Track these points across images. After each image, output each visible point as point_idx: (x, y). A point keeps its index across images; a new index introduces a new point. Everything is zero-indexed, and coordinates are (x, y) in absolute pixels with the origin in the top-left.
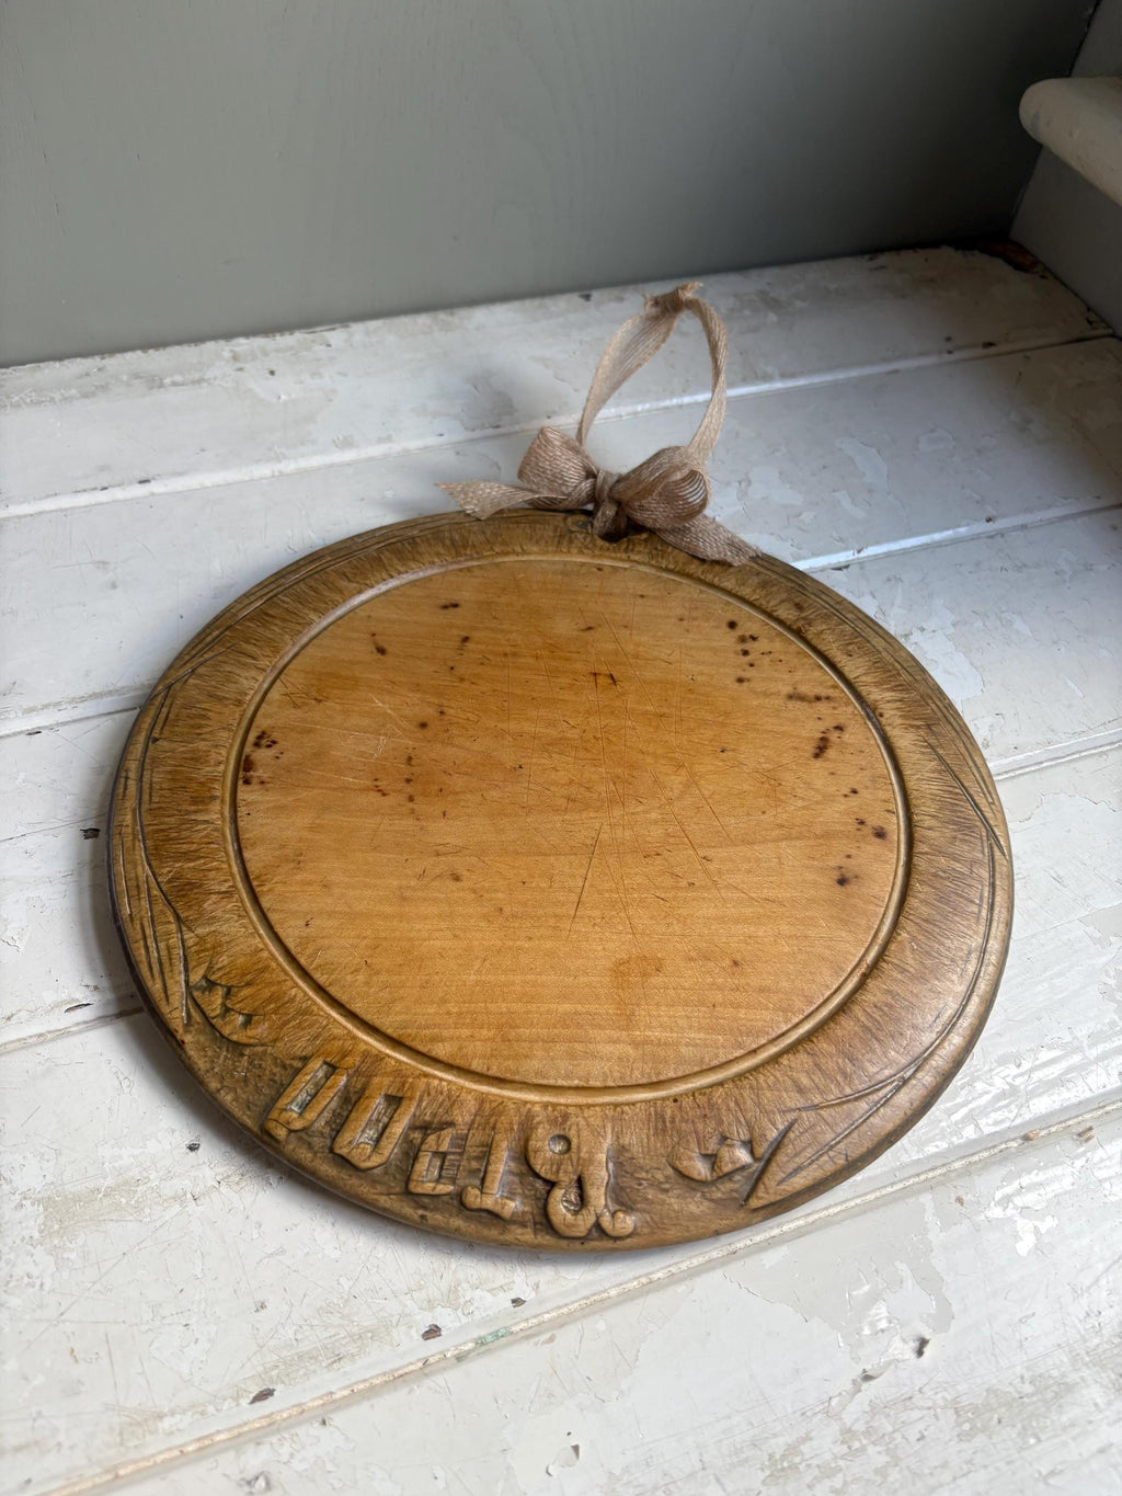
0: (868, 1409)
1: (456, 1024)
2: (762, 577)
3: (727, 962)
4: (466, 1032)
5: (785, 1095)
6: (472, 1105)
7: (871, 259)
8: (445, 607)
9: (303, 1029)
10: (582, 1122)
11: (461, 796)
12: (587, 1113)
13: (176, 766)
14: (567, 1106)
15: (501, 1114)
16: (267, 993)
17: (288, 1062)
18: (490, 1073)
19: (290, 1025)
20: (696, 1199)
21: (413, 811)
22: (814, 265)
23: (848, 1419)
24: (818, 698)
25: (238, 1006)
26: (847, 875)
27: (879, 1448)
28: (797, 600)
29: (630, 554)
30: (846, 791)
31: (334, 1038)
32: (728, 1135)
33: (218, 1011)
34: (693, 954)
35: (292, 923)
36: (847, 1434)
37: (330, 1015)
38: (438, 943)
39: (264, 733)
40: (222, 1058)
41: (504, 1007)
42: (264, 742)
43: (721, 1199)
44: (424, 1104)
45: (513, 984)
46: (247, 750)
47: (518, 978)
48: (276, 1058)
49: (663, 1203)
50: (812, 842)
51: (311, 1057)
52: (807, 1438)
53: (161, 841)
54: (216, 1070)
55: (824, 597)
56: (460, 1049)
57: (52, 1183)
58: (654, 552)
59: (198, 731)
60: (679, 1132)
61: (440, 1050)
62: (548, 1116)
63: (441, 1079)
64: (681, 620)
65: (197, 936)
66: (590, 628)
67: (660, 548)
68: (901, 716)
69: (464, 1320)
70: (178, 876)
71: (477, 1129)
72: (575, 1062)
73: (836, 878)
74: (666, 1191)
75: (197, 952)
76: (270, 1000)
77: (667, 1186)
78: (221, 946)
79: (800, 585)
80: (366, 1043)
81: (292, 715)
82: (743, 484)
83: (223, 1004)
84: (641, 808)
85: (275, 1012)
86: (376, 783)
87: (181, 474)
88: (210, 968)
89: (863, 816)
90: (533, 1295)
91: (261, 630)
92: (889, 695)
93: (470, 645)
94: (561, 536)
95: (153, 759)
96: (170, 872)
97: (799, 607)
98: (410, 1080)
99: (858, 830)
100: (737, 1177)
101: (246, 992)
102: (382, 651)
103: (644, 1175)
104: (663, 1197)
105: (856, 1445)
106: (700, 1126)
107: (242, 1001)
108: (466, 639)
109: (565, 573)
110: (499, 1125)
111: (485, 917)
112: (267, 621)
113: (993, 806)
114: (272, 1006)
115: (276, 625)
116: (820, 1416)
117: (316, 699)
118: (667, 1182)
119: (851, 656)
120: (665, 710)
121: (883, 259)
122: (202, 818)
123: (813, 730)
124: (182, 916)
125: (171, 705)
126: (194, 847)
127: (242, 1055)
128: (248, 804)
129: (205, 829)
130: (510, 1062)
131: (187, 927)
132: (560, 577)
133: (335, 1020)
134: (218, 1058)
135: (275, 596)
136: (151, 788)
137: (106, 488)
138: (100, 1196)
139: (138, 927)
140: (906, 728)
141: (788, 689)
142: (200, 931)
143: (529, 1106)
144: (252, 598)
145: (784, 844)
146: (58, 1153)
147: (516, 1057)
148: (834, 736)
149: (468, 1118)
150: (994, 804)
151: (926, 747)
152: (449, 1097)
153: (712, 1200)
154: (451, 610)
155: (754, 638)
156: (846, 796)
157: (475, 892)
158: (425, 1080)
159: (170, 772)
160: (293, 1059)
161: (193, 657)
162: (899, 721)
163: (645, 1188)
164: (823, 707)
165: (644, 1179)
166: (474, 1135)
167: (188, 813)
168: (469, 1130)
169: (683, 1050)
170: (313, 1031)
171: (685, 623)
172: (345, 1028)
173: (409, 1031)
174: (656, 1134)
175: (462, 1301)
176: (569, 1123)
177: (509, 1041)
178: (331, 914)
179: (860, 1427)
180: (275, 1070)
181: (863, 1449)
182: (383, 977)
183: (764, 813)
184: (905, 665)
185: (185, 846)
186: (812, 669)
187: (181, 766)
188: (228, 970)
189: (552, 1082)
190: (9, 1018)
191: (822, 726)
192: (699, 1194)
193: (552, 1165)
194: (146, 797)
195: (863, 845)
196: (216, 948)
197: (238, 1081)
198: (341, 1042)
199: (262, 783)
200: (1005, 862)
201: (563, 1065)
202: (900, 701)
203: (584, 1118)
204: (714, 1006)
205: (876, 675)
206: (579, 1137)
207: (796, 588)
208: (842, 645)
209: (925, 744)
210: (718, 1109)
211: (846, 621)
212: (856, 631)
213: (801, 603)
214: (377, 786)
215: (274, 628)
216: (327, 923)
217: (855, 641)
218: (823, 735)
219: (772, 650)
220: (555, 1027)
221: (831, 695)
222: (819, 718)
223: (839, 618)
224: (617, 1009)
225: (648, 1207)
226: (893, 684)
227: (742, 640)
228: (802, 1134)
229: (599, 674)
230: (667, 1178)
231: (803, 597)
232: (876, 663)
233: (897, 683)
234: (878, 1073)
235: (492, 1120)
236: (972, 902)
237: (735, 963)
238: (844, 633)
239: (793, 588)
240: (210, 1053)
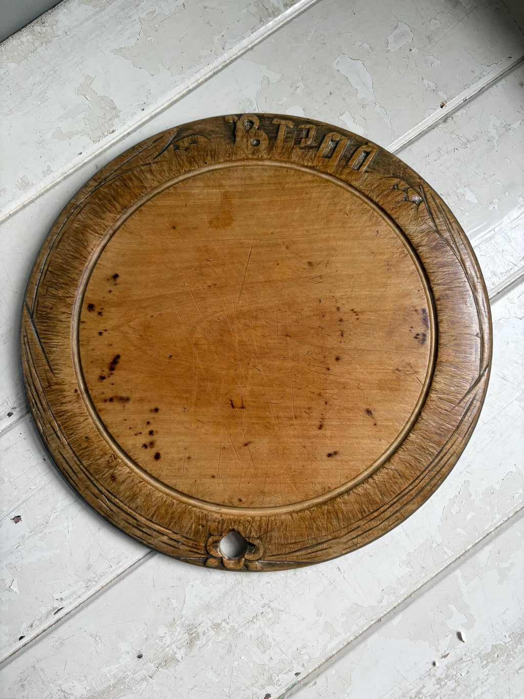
1: (303, 189)
2: (134, 506)
3: (179, 228)
4: (299, 185)
5: (158, 169)
6: (294, 158)
8: (336, 453)
9: (370, 184)
10: (246, 151)
11: (312, 313)
12: (244, 155)
14: (252, 159)
15: (280, 153)
16: (389, 198)
17: (373, 171)
18: (286, 170)
19: (375, 185)
20: (198, 129)
21: (336, 301)
24: (111, 400)
25: (400, 192)
26: (112, 281)
28: (114, 484)
29: (220, 518)
30: (105, 334)
31: (356, 180)
32: (185, 151)
33: (408, 190)
34: (194, 231)
35: (385, 232)
38: (316, 227)
39: (423, 343)
40: (401, 173)
41: (283, 198)
42: (421, 337)
43: (188, 130)
44: (313, 155)
45: (279, 210)
46: (429, 331)
48: (379, 172)
50: (128, 299)
51: (364, 172)
54: (403, 169)
55: (96, 491)
56: (300, 178)
58: (204, 523)
59: (457, 342)
60: (204, 151)
62: (261, 153)
64: (189, 458)
65: (427, 224)
66: (246, 445)
67: (200, 527)
68: (65, 391)
70: (444, 254)
71: (290, 147)
73: (119, 278)
74: (211, 131)
75: (425, 216)
76: (387, 195)
77: (210, 133)
81: (410, 359)
83: (407, 193)
84: (218, 315)
86: (357, 317)
88: (417, 209)
89: (98, 318)
92: (69, 407)
93: (318, 423)
94: (266, 532)
96: (448, 256)
98: (320, 164)
99: (102, 309)
100: (181, 137)
101: (399, 198)
102: (369, 412)
103: (220, 135)
104: (212, 129)
106: (196, 154)
108: (321, 427)
109: (263, 493)
110: (281, 149)
111: (294, 243)
114: (385, 193)
117: (400, 371)
119: (87, 438)
120: (202, 384)
123: (119, 376)
124: (436, 233)
127: (393, 174)
128: (420, 296)
129: (438, 280)
130: (277, 174)
131: (432, 228)
132: (266, 490)
134: (403, 173)
135: (439, 453)
140: (63, 382)
141: (128, 405)
142: (424, 226)
143: (269, 157)
145: (143, 297)
147: (276, 176)
148: (106, 372)
149: (294, 151)
150: (24, 336)
151: (55, 370)
152: (303, 159)
153: (193, 129)
154: (331, 451)
155: (145, 446)
156: (106, 330)
157: (300, 256)
162: (65, 387)
163: (219, 131)
164: (109, 393)
166: (291, 145)
167: (448, 289)
168: (293, 147)
169: (202, 185)
171: (187, 455)
173: (324, 185)
174: (215, 150)
176: (252, 151)
177: (279, 183)
178: (368, 238)
180: (378, 168)
182: (338, 208)
183: (152, 316)
184: (55, 435)
185: (445, 270)
188: (409, 208)
189: (260, 167)
191: (111, 379)
192: (197, 131)
193: (258, 135)
195: (101, 299)
196: (416, 217)
197: (393, 164)
198: (352, 178)
200: (27, 299)
201: (254, 174)
202: (62, 403)
204: (186, 206)
205: (74, 423)
206: (247, 146)
207: (113, 497)
208: (90, 446)
209: (54, 372)
210: (187, 161)
211: (84, 470)
212: (79, 461)
213: (111, 482)
214: (357, 315)
215: (434, 424)
216: (369, 233)
217: (81, 452)
218: (112, 372)
219: (135, 437)
220: (259, 191)
221: (103, 404)
222: (113, 384)
223: (88, 471)
224: (230, 201)
225: (218, 125)
226: (64, 417)
227: (152, 444)
228: (153, 154)
229: (240, 408)
230: (210, 135)
231: (109, 489)
232: (71, 434)
233: (61, 418)
234: (114, 182)
235: (284, 150)
236: (51, 272)
237: (174, 228)
238: (88, 457)
239: (115, 497)
240: (407, 175)
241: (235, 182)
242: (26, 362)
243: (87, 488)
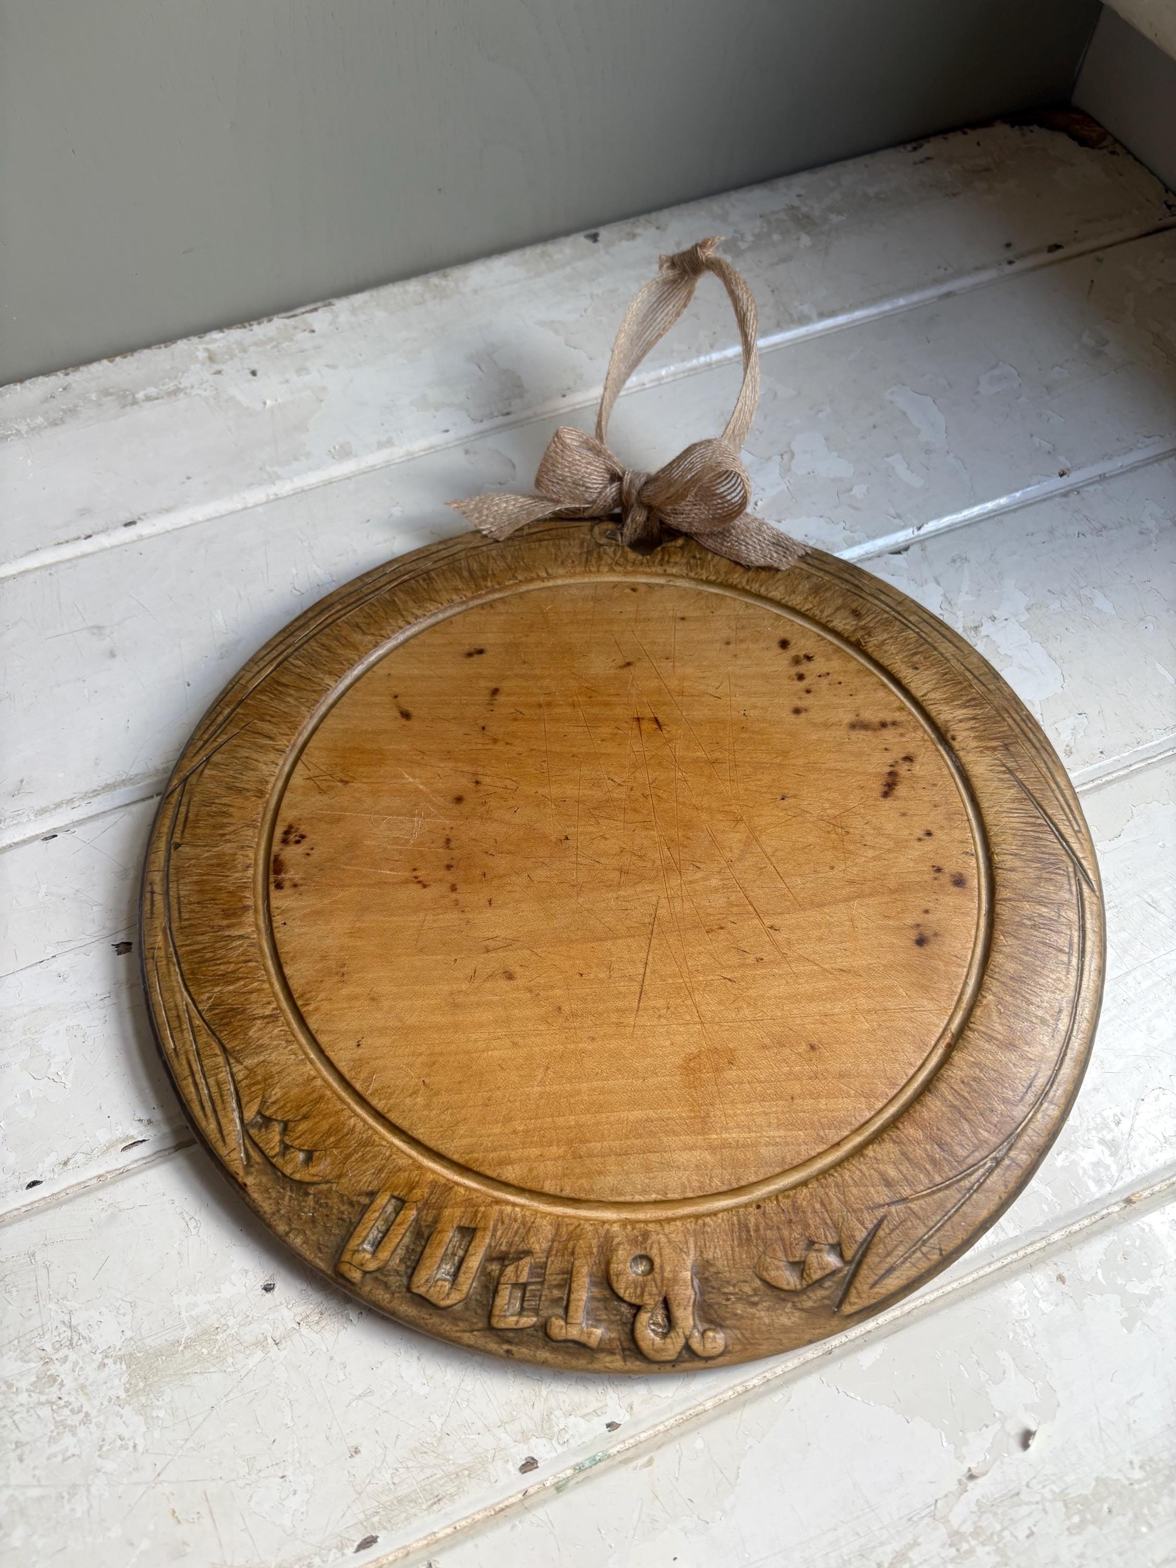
0: (975, 1509)
1: (523, 1143)
2: (814, 580)
3: (803, 1047)
4: (534, 1152)
5: (872, 1190)
6: (547, 1230)
7: (915, 149)
8: (470, 655)
9: (367, 1162)
10: (664, 1240)
11: (507, 880)
12: (667, 1229)
13: (202, 875)
14: (646, 1222)
15: (579, 1237)
16: (325, 1126)
17: (355, 1199)
18: (564, 1194)
19: (353, 1159)
20: (788, 1310)
21: (457, 902)
22: (850, 164)
23: (955, 1522)
24: (884, 725)
25: (296, 1142)
26: (928, 933)
27: (988, 1548)
28: (854, 606)
29: (666, 567)
30: (920, 833)
31: (400, 1170)
32: (815, 1239)
33: (277, 1150)
34: (767, 1041)
35: (342, 1045)
36: (955, 1537)
37: (392, 1143)
38: (496, 1053)
39: (290, 827)
40: (287, 1199)
41: (572, 1120)
42: (292, 837)
43: (813, 1308)
44: (499, 1233)
45: (579, 1093)
46: (275, 848)
47: (584, 1086)
48: (342, 1196)
49: (753, 1317)
50: (886, 899)
51: (377, 1192)
52: (915, 1544)
53: (196, 963)
54: (282, 1212)
55: (883, 597)
56: (531, 1170)
57: (132, 1338)
58: (692, 561)
59: (221, 832)
60: (764, 1241)
61: (510, 1174)
62: (627, 1236)
63: (514, 1205)
64: (728, 643)
65: (246, 1068)
66: (629, 664)
67: (698, 556)
68: (975, 737)
69: (560, 1449)
70: (219, 1001)
71: (556, 1255)
72: (651, 1175)
73: (914, 938)
74: (755, 1304)
75: (249, 1086)
76: (329, 1133)
77: (756, 1299)
78: (272, 1077)
79: (857, 586)
80: (433, 1172)
81: (318, 801)
82: (786, 457)
83: (282, 1141)
84: (700, 875)
85: (336, 1145)
86: (415, 874)
87: (168, 510)
88: (263, 1102)
89: (939, 862)
90: (628, 1417)
91: (275, 703)
92: (961, 713)
93: (501, 698)
94: (589, 553)
95: (177, 868)
96: (209, 998)
97: (856, 614)
98: (482, 1209)
99: (936, 879)
100: (828, 1284)
101: (303, 1126)
102: (406, 715)
103: (731, 1289)
104: (753, 1310)
105: (965, 1547)
106: (786, 1233)
107: (300, 1136)
108: (495, 692)
109: (596, 599)
110: (577, 1250)
111: (544, 1019)
112: (281, 692)
113: (1080, 835)
114: (332, 1139)
115: (290, 695)
116: (926, 1520)
117: (342, 781)
118: (756, 1295)
119: (916, 668)
120: (717, 755)
121: (928, 148)
122: (237, 933)
123: (879, 764)
124: (228, 1046)
125: (189, 803)
126: (232, 967)
127: (307, 1194)
128: (283, 912)
129: (241, 946)
130: (583, 1181)
131: (235, 1058)
132: (591, 603)
133: (398, 1149)
134: (283, 1199)
135: (285, 659)
136: (179, 903)
137: (90, 536)
138: (181, 1348)
139: (184, 1062)
140: (981, 752)
141: (849, 718)
142: (248, 1062)
143: (607, 1226)
144: (262, 664)
145: (856, 903)
146: (133, 1305)
147: (589, 1175)
148: (903, 769)
149: (545, 1245)
150: (1080, 832)
151: (1004, 772)
152: (524, 1224)
153: (802, 1310)
154: (476, 658)
155: (809, 658)
156: (920, 840)
157: (531, 991)
158: (497, 1208)
159: (196, 883)
160: (359, 1195)
161: (206, 742)
162: (974, 744)
163: (733, 1303)
164: (889, 735)
165: (732, 1294)
166: (553, 1262)
167: (221, 928)
168: (547, 1258)
169: (763, 1150)
170: (378, 1163)
171: (731, 647)
172: (410, 1156)
173: (476, 1155)
174: (740, 1245)
175: (556, 1429)
176: (650, 1241)
177: (581, 1157)
178: (382, 1031)
179: (967, 1528)
180: (342, 1208)
181: (971, 1551)
182: (444, 1098)
183: (832, 868)
184: (977, 673)
185: (222, 967)
186: (875, 690)
187: (208, 874)
188: (282, 1103)
189: (628, 1198)
190: (65, 1164)
191: (889, 758)
192: (790, 1305)
193: (636, 1288)
194: (175, 914)
195: (941, 897)
196: (268, 1081)
197: (306, 1222)
198: (407, 1174)
199: (295, 886)
200: (1095, 900)
201: (639, 1179)
202: (974, 718)
203: (665, 1234)
204: (792, 1098)
205: (945, 689)
206: (661, 1255)
207: (853, 590)
208: (907, 656)
209: (1004, 769)
210: (804, 1212)
211: (910, 625)
212: (921, 637)
213: (859, 608)
214: (416, 877)
215: (289, 699)
216: (379, 1042)
217: (921, 649)
218: (891, 769)
219: (830, 671)
220: (627, 1138)
221: (899, 719)
222: (886, 749)
223: (902, 623)
224: (691, 1111)
225: (738, 1323)
226: (965, 698)
227: (796, 661)
228: (892, 1231)
229: (643, 719)
230: (755, 1291)
231: (861, 600)
232: (945, 674)
233: (970, 697)
234: (968, 1156)
235: (570, 1245)
236: (1061, 951)
237: (813, 1047)
238: (908, 641)
239: (848, 591)
240: (274, 1195)
241: (683, 1157)
242: (1063, 787)
243: (900, 603)
